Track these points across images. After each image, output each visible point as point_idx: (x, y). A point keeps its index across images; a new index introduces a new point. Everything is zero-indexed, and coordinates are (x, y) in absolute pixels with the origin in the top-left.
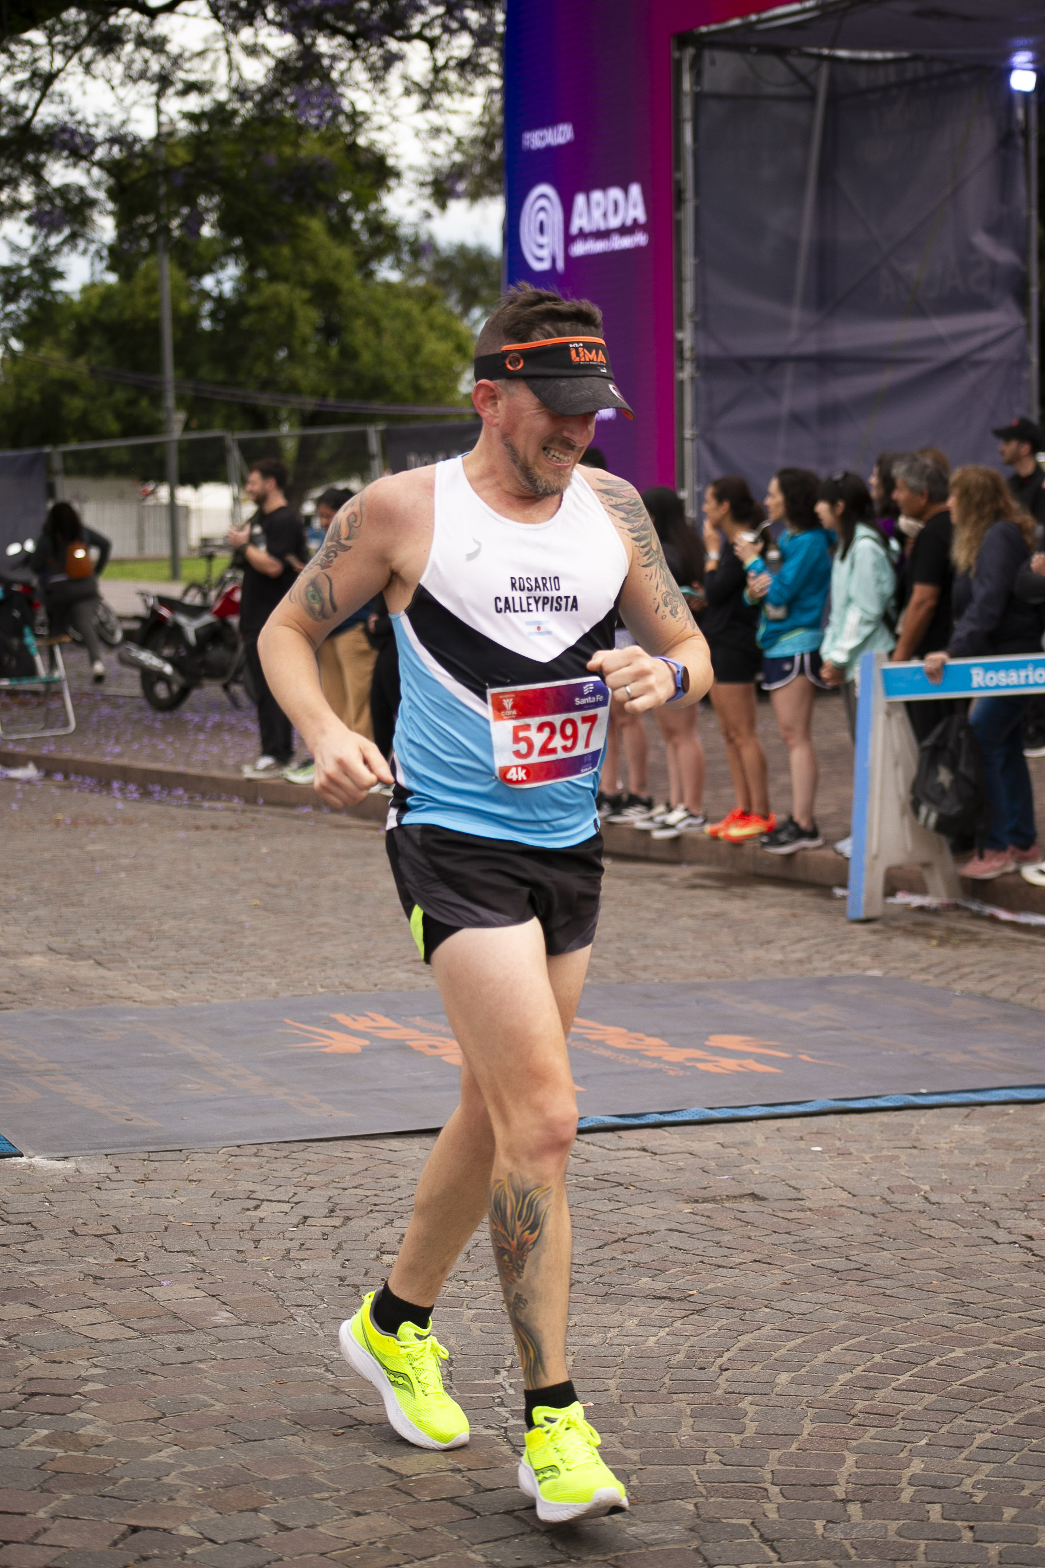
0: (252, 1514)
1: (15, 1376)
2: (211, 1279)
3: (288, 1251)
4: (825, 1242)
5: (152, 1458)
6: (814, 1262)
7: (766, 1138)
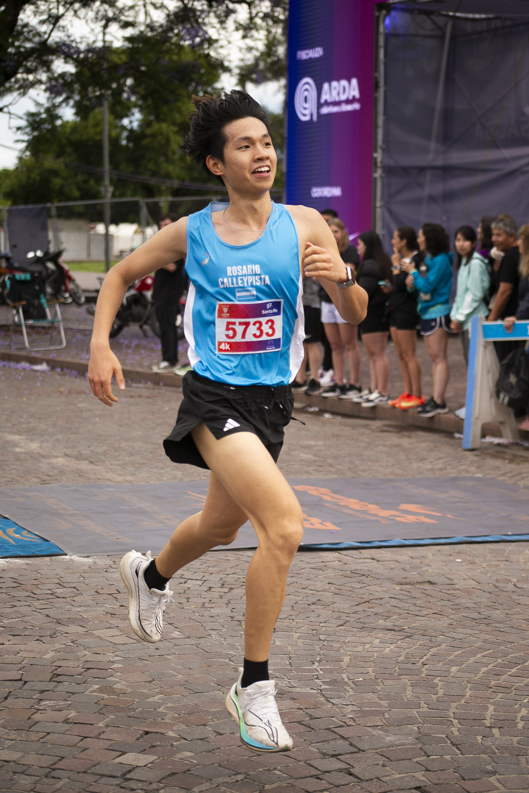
0: (203, 727)
1: (78, 660)
2: (168, 616)
3: (204, 603)
4: (468, 605)
5: (150, 700)
6: (463, 614)
7: (433, 555)
